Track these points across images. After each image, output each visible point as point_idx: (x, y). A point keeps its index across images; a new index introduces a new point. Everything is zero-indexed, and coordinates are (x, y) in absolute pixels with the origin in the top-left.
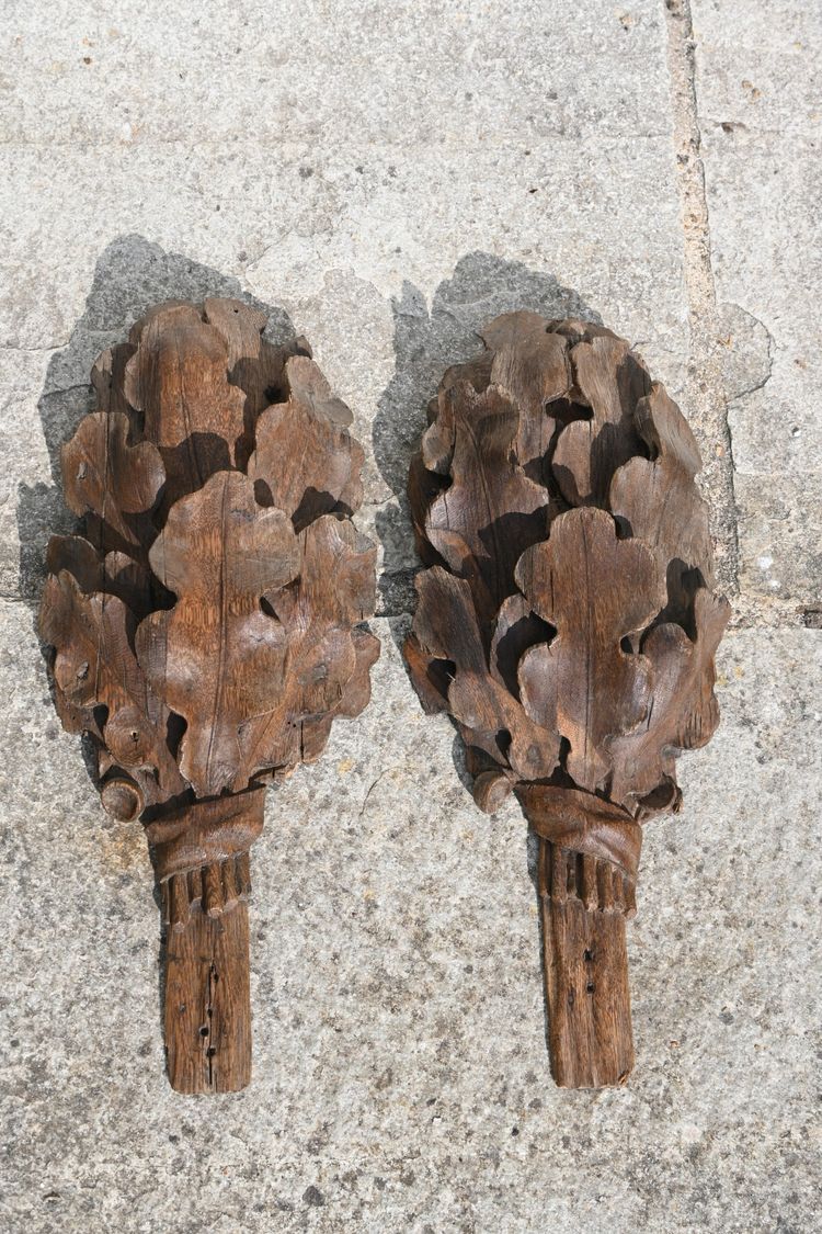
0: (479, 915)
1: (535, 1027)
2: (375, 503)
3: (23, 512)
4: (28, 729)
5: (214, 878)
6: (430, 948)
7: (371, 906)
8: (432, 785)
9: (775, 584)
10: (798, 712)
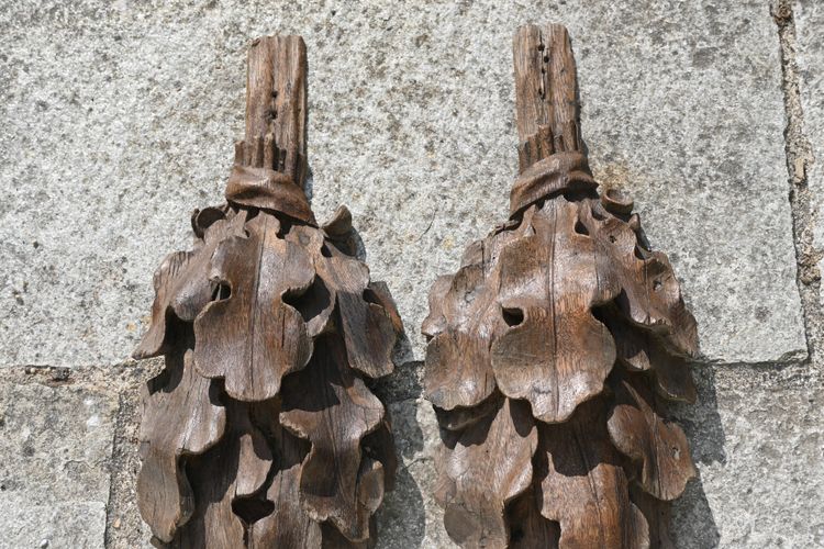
0: (351, 145)
1: (315, 75)
2: (423, 460)
4: (693, 261)
5: (546, 148)
6: (388, 122)
7: (430, 148)
8: (382, 233)
9: (89, 402)
10: (89, 298)
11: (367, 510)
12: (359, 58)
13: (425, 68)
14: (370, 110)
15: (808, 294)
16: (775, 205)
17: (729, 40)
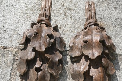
0: (58, 16)
1: (53, 5)
2: (68, 66)
3: (119, 67)
4: (114, 38)
5: (91, 18)
6: (64, 13)
7: (71, 17)
8: (63, 30)
9: (10, 52)
10: (11, 36)
11: (58, 73)
12: (60, 4)
13: (71, 6)
14: (61, 11)
17: (120, 6)
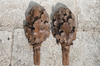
0: (57, 53)
1: (62, 61)
2: (50, 22)
3: (23, 22)
4: (24, 38)
6: (54, 55)
7: (49, 52)
8: (54, 43)
9: (81, 28)
10: (82, 38)
11: (55, 16)
12: (57, 63)
13: (50, 61)
15: (13, 34)
16: (15, 43)
17: (17, 63)
